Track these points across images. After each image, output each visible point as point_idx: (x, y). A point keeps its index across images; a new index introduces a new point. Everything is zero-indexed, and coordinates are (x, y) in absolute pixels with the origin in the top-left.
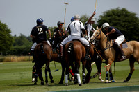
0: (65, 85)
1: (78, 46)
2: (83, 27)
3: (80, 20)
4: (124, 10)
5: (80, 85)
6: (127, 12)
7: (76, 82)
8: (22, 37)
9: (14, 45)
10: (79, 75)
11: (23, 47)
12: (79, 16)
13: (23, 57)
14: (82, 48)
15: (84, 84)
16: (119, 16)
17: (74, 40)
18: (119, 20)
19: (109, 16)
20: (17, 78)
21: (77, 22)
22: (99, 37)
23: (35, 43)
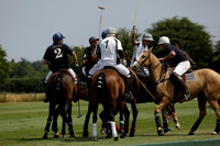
0: (93, 139)
1: (112, 78)
2: (120, 48)
3: (116, 36)
4: (185, 21)
5: (116, 139)
6: (189, 24)
7: (110, 135)
8: (24, 63)
9: (11, 76)
10: (113, 124)
11: (26, 78)
12: (114, 30)
13: (26, 96)
14: (118, 81)
15: (122, 137)
16: (177, 30)
17: (106, 67)
18: (177, 37)
19: (161, 30)
20: (16, 128)
21: (111, 40)
22: (147, 62)
23: (51, 73)
